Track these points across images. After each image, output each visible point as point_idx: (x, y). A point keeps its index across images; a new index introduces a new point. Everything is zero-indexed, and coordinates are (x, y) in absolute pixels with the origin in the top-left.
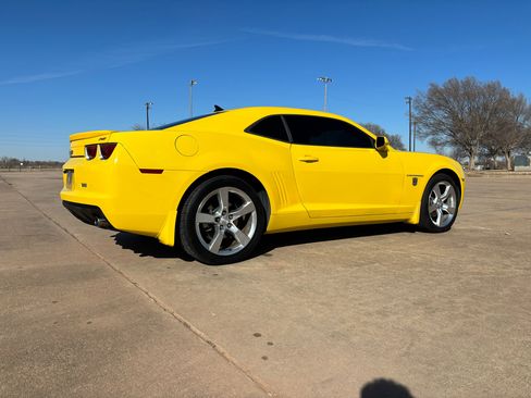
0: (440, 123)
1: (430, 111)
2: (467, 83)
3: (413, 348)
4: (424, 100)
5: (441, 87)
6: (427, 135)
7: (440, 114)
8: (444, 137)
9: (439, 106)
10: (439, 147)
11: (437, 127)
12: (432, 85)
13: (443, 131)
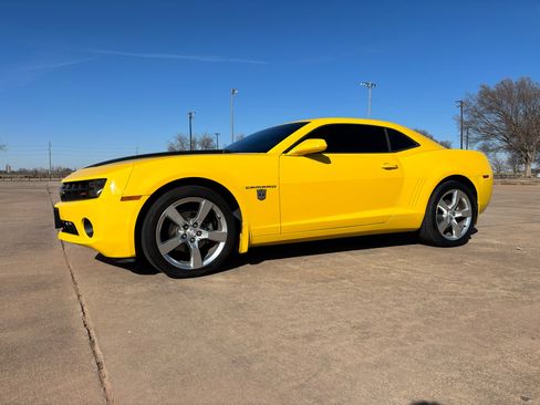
0: (492, 127)
1: (481, 115)
2: (522, 85)
3: (315, 380)
4: (474, 103)
5: (493, 88)
6: (477, 140)
7: (492, 118)
8: (496, 142)
9: (490, 109)
10: (491, 154)
11: (489, 133)
12: (483, 87)
13: (495, 136)
